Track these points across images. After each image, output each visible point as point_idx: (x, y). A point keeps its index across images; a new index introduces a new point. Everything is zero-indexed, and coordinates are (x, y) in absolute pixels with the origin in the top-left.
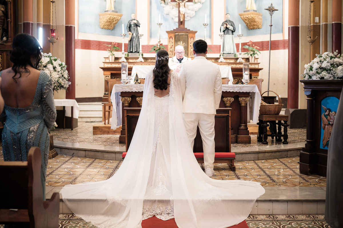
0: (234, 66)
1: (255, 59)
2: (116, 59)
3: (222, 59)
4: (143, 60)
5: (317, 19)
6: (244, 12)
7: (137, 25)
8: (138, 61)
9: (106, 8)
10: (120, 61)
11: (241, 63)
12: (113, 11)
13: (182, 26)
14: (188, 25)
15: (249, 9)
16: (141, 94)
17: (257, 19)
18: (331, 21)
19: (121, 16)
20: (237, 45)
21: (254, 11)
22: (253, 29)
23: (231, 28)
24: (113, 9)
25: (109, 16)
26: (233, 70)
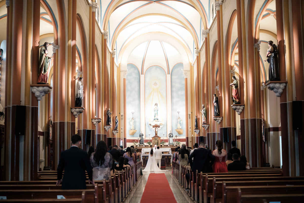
0: (172, 148)
1: (179, 145)
2: (136, 146)
3: (169, 146)
4: (144, 146)
5: (192, 135)
6: (177, 129)
7: (142, 135)
8: (143, 146)
9: (131, 128)
10: (138, 147)
11: (174, 147)
12: (134, 130)
13: (156, 135)
14: (158, 135)
15: (178, 128)
16: (148, 156)
17: (181, 132)
18: (196, 136)
19: (136, 131)
20: (173, 140)
21: (180, 129)
22: (180, 134)
23: (172, 136)
24: (134, 129)
25: (132, 131)
26: (172, 149)
